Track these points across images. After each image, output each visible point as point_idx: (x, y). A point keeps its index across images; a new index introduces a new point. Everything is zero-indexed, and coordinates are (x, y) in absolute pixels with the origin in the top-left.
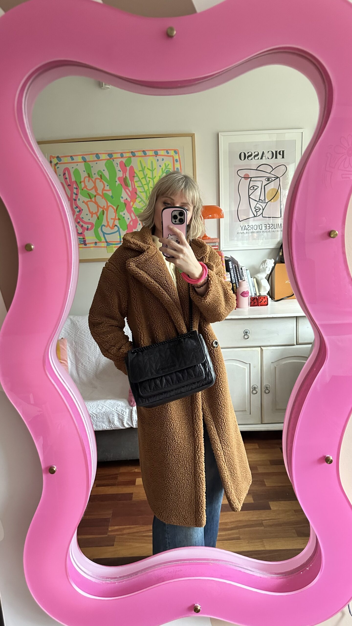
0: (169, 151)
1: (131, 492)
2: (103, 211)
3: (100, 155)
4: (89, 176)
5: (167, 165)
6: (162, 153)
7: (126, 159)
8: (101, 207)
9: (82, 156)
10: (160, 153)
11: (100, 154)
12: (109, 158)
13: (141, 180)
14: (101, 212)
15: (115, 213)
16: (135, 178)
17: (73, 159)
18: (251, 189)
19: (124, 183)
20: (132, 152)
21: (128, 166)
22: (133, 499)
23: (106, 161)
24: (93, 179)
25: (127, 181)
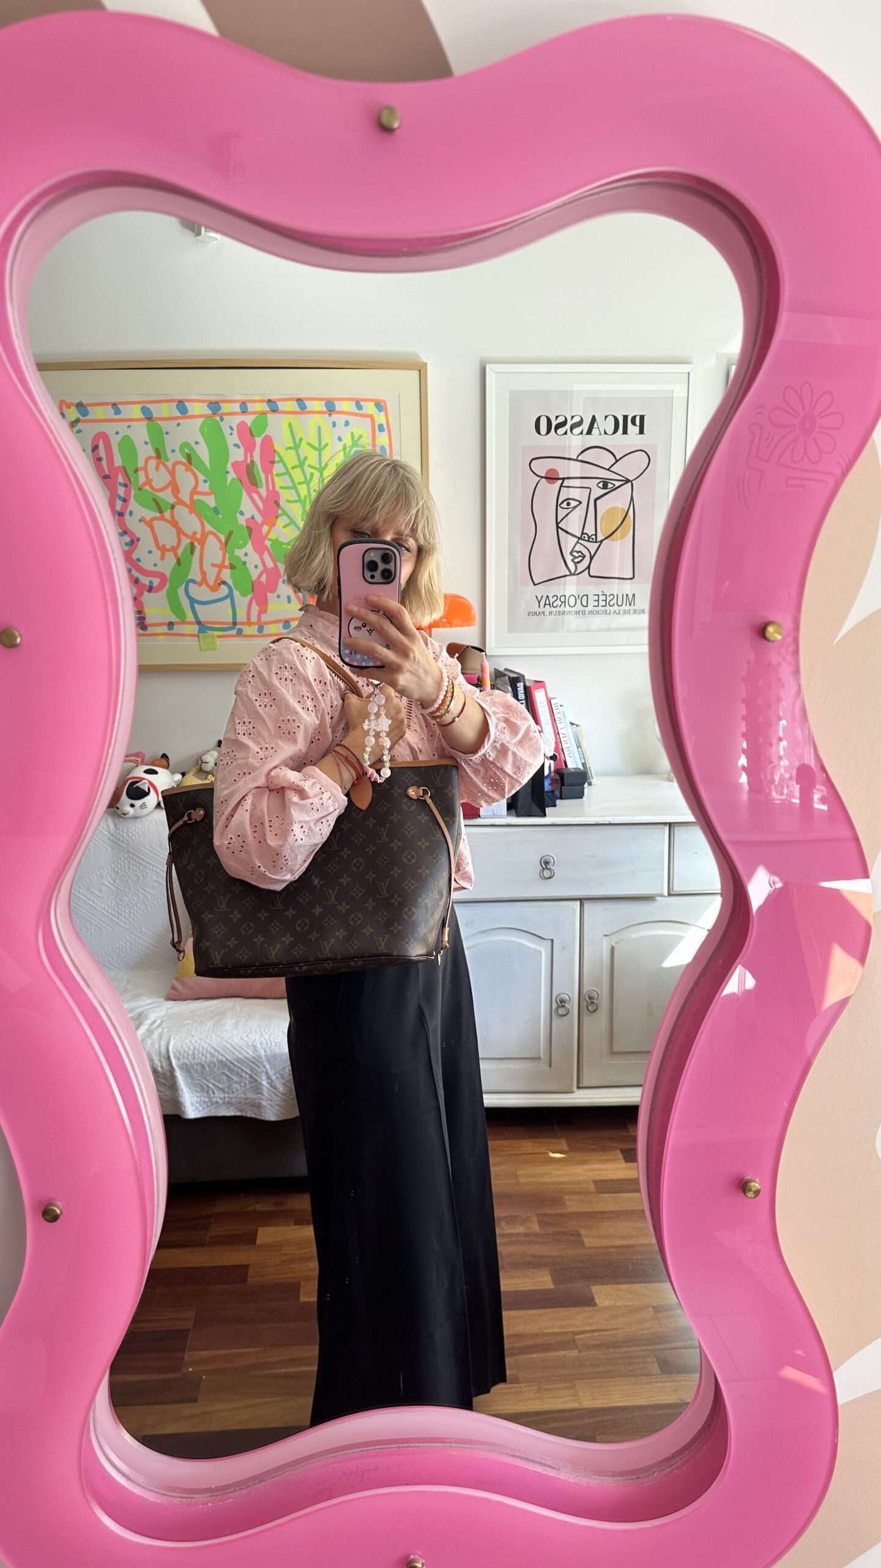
0: (362, 403)
1: (245, 1263)
2: (192, 544)
3: (187, 404)
4: (158, 455)
5: (356, 437)
6: (347, 406)
7: (253, 417)
8: (186, 535)
9: (141, 406)
10: (339, 406)
11: (188, 401)
12: (210, 412)
13: (290, 470)
14: (186, 546)
15: (220, 553)
16: (275, 465)
17: (118, 412)
18: (562, 506)
19: (248, 476)
20: (269, 401)
21: (259, 436)
22: (249, 1280)
23: (203, 419)
24: (170, 466)
25: (255, 472)
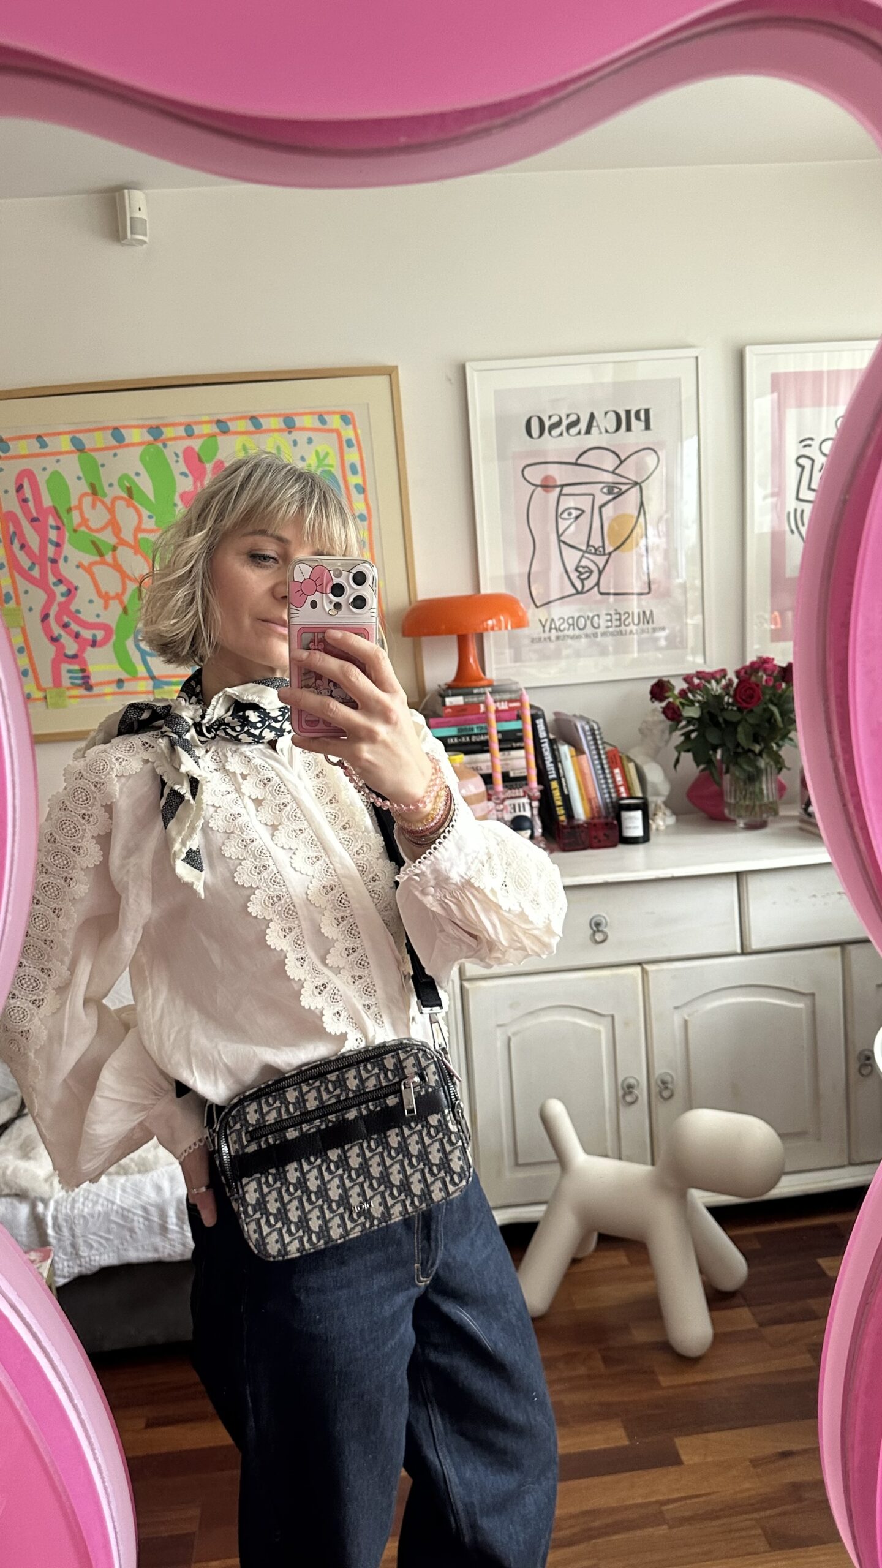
0: (326, 417)
3: (123, 431)
4: (94, 492)
5: (321, 456)
6: (308, 421)
7: (201, 441)
9: (71, 436)
10: (299, 422)
11: (125, 427)
12: (150, 438)
17: (44, 445)
18: (563, 516)
20: (219, 422)
21: (209, 462)
23: (144, 446)
24: (108, 501)
